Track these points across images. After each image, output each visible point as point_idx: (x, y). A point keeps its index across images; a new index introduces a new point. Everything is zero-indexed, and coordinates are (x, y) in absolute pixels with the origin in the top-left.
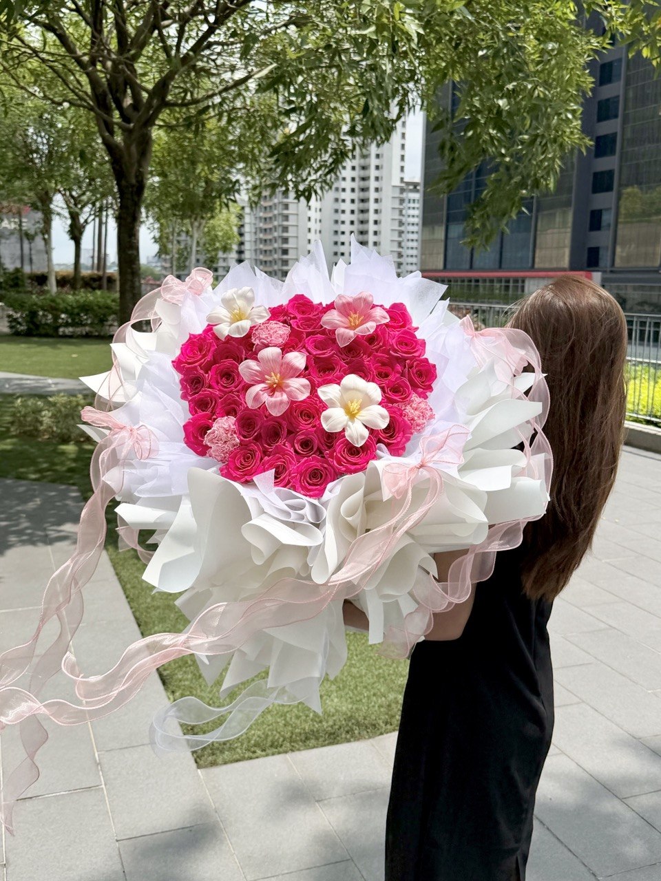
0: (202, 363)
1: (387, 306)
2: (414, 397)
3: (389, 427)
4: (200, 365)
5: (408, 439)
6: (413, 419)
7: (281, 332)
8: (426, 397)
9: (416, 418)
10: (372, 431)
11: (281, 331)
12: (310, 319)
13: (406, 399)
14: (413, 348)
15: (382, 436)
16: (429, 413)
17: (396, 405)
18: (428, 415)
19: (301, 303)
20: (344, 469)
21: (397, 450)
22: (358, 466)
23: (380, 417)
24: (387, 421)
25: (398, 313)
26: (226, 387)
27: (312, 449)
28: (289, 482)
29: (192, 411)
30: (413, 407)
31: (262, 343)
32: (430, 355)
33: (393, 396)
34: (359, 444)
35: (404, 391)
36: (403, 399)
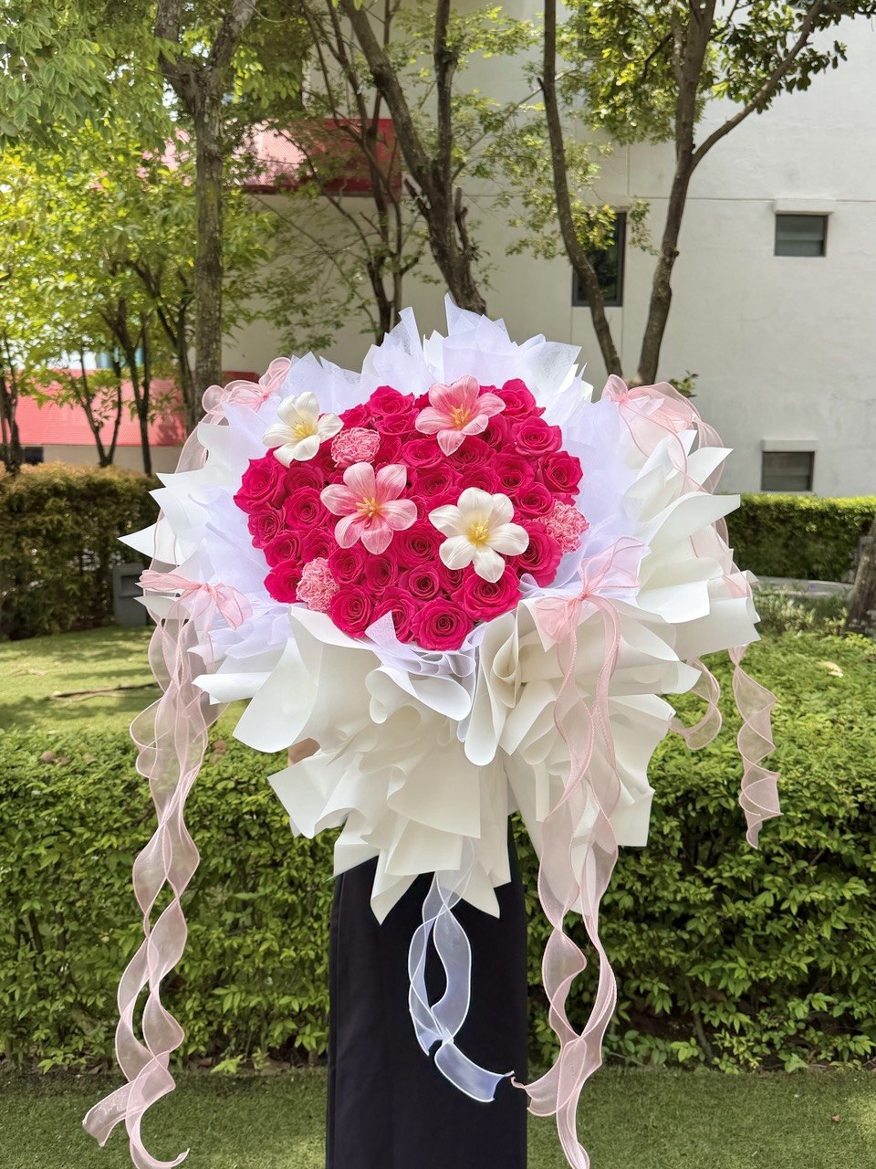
0: (272, 496)
1: (500, 386)
2: (558, 505)
3: (530, 549)
4: (269, 500)
5: (558, 562)
6: (561, 535)
7: (368, 442)
8: (572, 503)
9: (565, 533)
10: (508, 559)
11: (366, 440)
12: (400, 418)
13: (546, 510)
14: (546, 441)
15: (522, 563)
16: (580, 523)
17: (536, 520)
18: (580, 525)
19: (386, 398)
20: (479, 614)
21: (545, 579)
22: (497, 609)
23: (515, 539)
24: (527, 542)
25: (515, 394)
26: (307, 523)
27: (433, 588)
28: (410, 634)
29: (271, 560)
30: (558, 519)
31: (345, 459)
32: (569, 446)
33: (529, 508)
34: (494, 579)
35: (543, 500)
36: (543, 511)
